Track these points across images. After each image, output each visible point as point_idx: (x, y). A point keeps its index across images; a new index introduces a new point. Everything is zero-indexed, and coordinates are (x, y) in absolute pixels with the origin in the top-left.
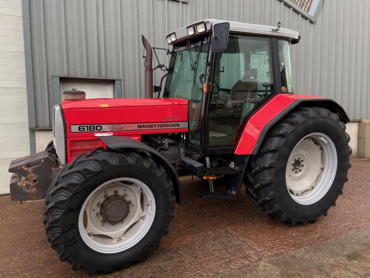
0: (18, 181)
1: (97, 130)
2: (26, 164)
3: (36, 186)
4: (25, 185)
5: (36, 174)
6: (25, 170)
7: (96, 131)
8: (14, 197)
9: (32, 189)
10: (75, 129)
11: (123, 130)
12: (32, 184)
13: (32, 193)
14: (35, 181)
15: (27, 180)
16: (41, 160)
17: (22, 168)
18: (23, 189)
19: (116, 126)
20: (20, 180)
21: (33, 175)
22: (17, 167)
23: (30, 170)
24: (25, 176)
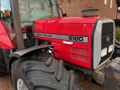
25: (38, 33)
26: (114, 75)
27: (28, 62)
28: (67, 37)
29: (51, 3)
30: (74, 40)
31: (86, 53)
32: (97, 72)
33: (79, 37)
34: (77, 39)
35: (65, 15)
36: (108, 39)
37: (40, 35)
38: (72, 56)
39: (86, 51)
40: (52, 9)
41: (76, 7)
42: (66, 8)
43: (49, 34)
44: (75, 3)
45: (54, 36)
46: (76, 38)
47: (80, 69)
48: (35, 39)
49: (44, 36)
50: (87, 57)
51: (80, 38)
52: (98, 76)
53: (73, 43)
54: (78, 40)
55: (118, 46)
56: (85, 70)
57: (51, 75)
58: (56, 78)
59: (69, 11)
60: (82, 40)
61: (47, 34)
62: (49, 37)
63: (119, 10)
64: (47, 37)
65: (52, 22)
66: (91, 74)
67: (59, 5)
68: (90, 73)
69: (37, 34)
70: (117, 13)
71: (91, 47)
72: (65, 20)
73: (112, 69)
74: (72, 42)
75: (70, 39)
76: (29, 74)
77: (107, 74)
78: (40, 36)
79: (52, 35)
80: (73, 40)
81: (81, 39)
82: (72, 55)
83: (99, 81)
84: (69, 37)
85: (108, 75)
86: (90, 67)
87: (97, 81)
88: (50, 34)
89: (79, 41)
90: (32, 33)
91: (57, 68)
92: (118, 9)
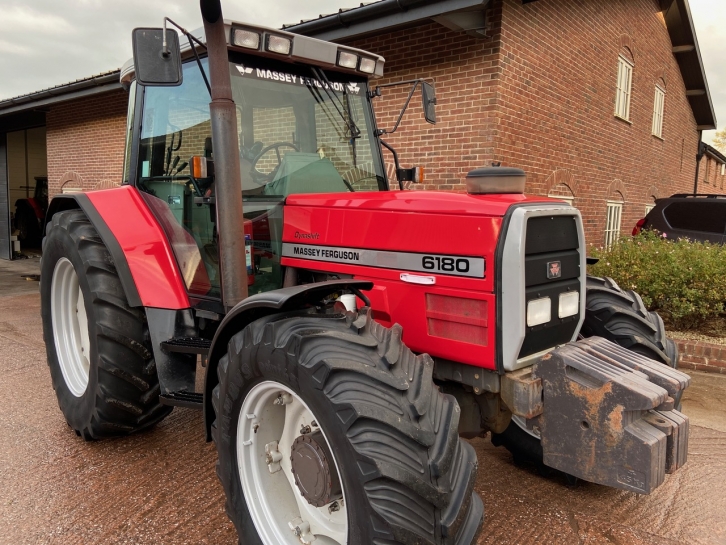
25: (300, 246)
26: (568, 386)
27: (298, 320)
28: (416, 261)
29: (351, 126)
30: (442, 271)
31: (479, 312)
32: (515, 377)
33: (455, 258)
34: (450, 267)
35: (407, 175)
36: (555, 270)
37: (306, 252)
38: (432, 328)
39: (478, 305)
40: (354, 148)
41: (461, 129)
42: (411, 133)
43: (348, 250)
44: (460, 111)
45: (367, 257)
46: (446, 261)
47: (459, 378)
48: (284, 268)
49: (324, 258)
50: (482, 327)
51: (458, 261)
52: (518, 388)
53: (437, 279)
54: (452, 269)
55: (614, 307)
56: (477, 377)
57: (370, 352)
58: (384, 359)
59: (426, 149)
60: (467, 270)
61: (338, 249)
62: (348, 261)
63: (706, 146)
64: (338, 260)
65: (351, 205)
66: (497, 391)
67: (384, 131)
68: (493, 386)
69: (296, 250)
70: (699, 158)
71: (495, 292)
72: (408, 201)
73: (562, 364)
74: (434, 278)
75: (425, 267)
76: (308, 347)
77: (548, 383)
78: (307, 257)
79: (360, 252)
80: (435, 270)
81: (462, 266)
82: (431, 323)
83: (519, 409)
84: (424, 258)
85: (550, 387)
86: (493, 363)
87: (516, 407)
88: (353, 251)
89: (455, 272)
90: (269, 246)
91: (385, 341)
92: (703, 140)
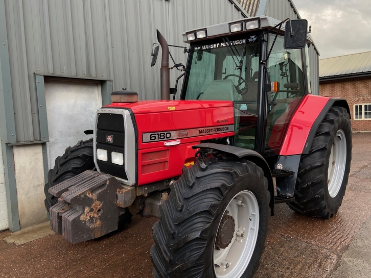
0: (81, 215)
1: (167, 138)
2: (89, 190)
3: (100, 218)
4: (89, 218)
5: (101, 201)
6: (89, 198)
7: (165, 139)
8: (76, 238)
9: (96, 222)
10: (146, 137)
11: (188, 136)
12: (96, 216)
13: (97, 227)
14: (99, 211)
15: (91, 210)
16: (106, 181)
17: (86, 196)
18: (87, 224)
19: (183, 132)
20: (83, 212)
21: (98, 202)
22: (80, 195)
23: (94, 196)
24: (89, 206)
36: (109, 139)
